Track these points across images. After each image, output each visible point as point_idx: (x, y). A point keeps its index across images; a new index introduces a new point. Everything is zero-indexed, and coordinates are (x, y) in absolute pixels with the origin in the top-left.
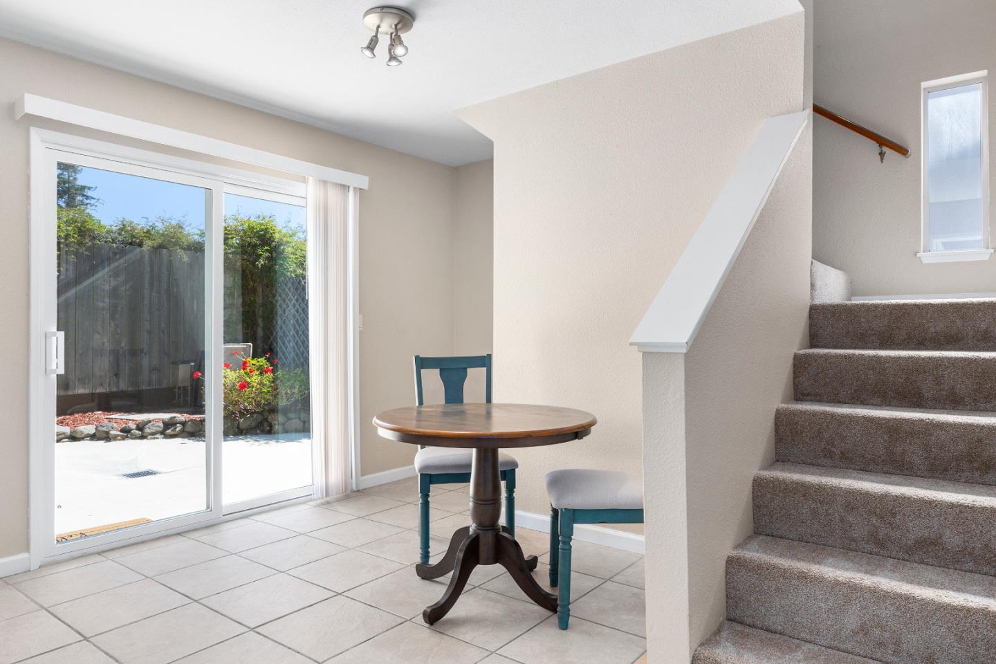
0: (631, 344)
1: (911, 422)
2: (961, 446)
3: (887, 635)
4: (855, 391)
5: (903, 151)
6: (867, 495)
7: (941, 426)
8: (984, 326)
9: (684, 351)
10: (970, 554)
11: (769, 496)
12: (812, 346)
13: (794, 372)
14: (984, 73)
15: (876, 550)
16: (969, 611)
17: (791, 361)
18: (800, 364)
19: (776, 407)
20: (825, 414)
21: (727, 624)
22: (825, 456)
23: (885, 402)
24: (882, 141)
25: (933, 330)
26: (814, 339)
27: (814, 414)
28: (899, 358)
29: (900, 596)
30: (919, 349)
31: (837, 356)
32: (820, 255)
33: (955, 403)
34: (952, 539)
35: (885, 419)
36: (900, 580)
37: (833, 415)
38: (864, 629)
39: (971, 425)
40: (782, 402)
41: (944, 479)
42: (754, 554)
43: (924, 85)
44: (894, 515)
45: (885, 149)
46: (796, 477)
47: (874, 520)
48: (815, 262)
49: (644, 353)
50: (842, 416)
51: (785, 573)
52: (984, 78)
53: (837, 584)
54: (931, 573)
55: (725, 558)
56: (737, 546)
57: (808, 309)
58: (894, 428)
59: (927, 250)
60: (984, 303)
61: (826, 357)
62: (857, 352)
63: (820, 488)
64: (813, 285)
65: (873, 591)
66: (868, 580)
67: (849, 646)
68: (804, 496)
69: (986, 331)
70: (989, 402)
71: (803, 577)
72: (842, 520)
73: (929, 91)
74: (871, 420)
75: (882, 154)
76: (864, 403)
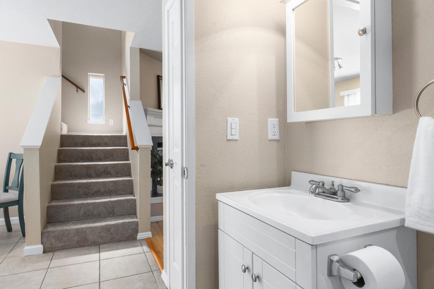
0: (20, 146)
1: (92, 165)
2: (103, 169)
3: (90, 213)
4: (76, 159)
5: (83, 91)
6: (83, 183)
7: (98, 165)
8: (105, 141)
9: (39, 148)
10: (106, 192)
11: (56, 188)
12: (61, 147)
13: (58, 155)
14: (104, 75)
15: (85, 196)
16: (107, 202)
17: (57, 151)
18: (60, 152)
19: (55, 165)
20: (70, 165)
21: (48, 224)
22: (70, 176)
23: (84, 161)
24: (78, 87)
25: (94, 142)
26: (62, 145)
27: (67, 165)
28: (87, 149)
29: (93, 203)
30: (91, 147)
31: (71, 149)
32: (63, 120)
33: (100, 160)
34: (102, 189)
35: (85, 165)
36: (93, 200)
37: (72, 165)
38: (85, 213)
39: (105, 164)
40: (56, 163)
41: (99, 178)
42: (54, 203)
43: (89, 73)
44: (89, 187)
45: (78, 89)
46: (64, 182)
47: (85, 189)
48: (62, 122)
49: (24, 149)
50: (75, 165)
51: (64, 206)
52: (104, 76)
53: (78, 204)
54: (98, 198)
55: (46, 206)
56: (48, 203)
57: (60, 136)
58: (87, 167)
59: (89, 120)
60: (106, 136)
61: (68, 150)
62: (76, 148)
63: (71, 184)
64: (61, 129)
65: (87, 204)
66: (86, 202)
67: (81, 219)
68: (67, 186)
69: (106, 143)
70: (108, 159)
71: (70, 205)
72: (77, 191)
73: (90, 75)
74: (82, 165)
75: (77, 91)
76: (78, 162)
